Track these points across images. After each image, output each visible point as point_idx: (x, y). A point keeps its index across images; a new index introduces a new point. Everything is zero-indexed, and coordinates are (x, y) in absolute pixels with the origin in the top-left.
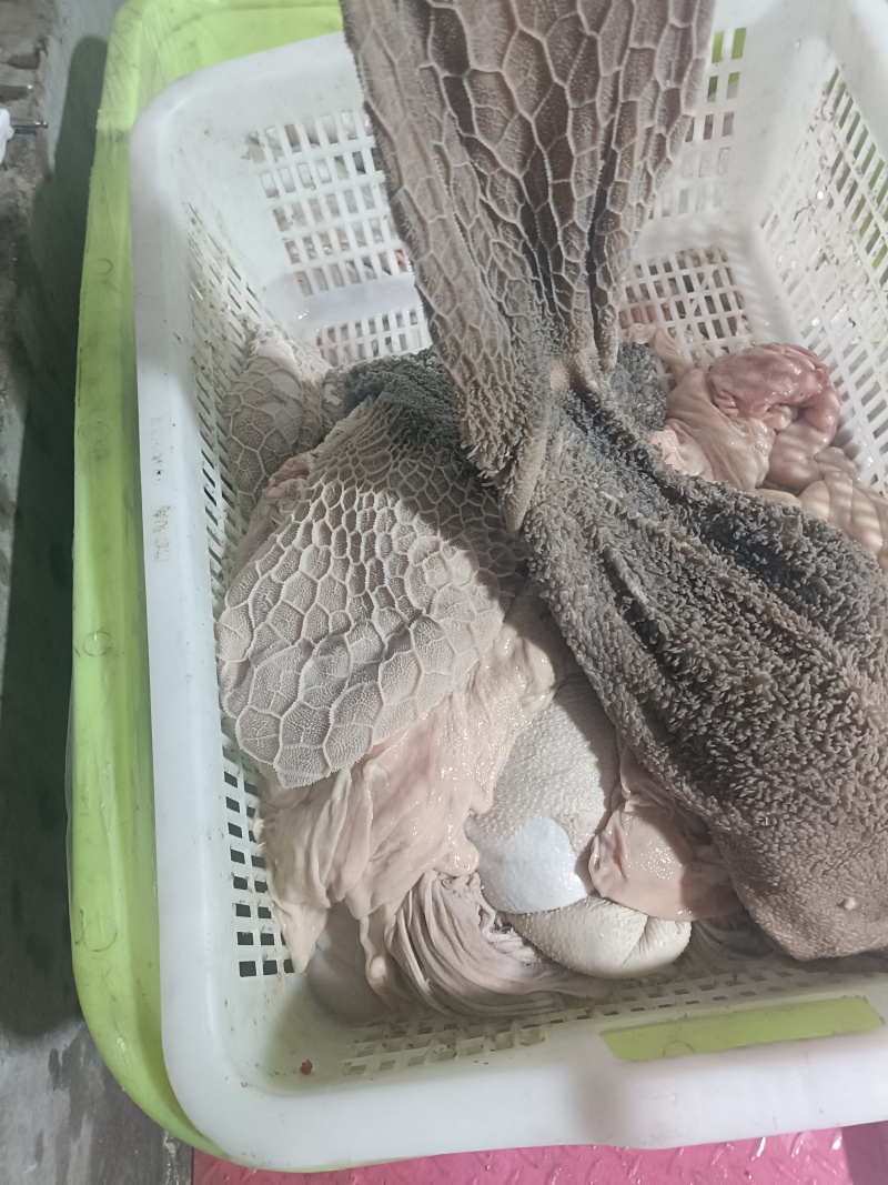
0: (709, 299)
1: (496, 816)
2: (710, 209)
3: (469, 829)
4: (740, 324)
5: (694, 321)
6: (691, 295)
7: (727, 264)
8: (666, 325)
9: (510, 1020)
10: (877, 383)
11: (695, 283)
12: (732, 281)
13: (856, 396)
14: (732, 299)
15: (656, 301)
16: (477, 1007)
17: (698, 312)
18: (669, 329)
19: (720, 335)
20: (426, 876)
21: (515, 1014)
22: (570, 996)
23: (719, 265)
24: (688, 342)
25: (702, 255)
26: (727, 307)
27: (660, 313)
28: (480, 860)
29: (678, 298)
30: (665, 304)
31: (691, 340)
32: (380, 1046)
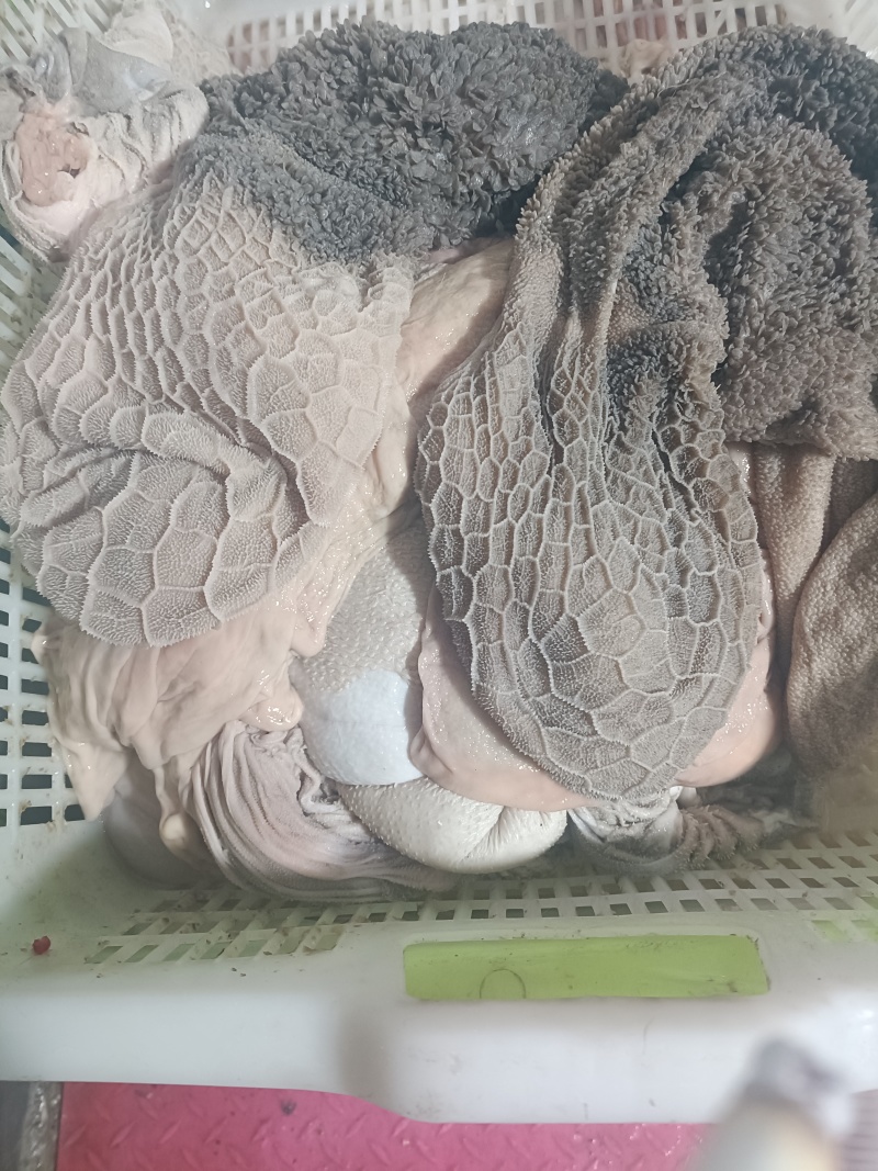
1: (327, 661)
3: (293, 674)
9: (324, 907)
16: (279, 889)
20: (228, 728)
21: (329, 901)
22: (401, 886)
27: (672, 27)
28: (304, 715)
29: (699, 9)
30: (681, 15)
32: (160, 922)
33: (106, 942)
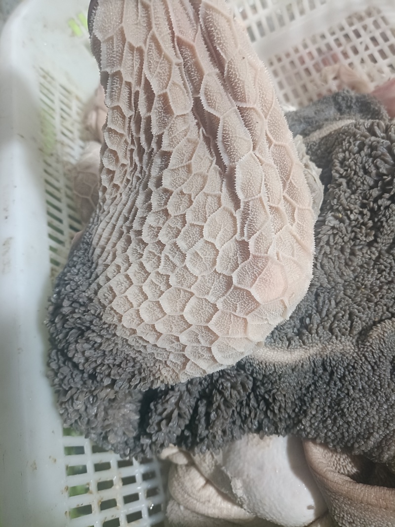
0: (373, 39)
5: (365, 55)
6: (360, 40)
7: (382, 15)
8: (346, 62)
11: (362, 32)
12: (387, 23)
14: (389, 34)
15: (338, 50)
17: (367, 48)
18: (349, 64)
19: (385, 58)
23: (376, 17)
24: (364, 69)
25: (363, 14)
26: (386, 39)
31: (365, 67)
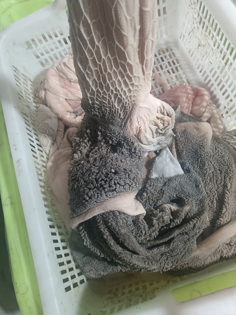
0: (169, 62)
2: (165, 36)
4: (179, 69)
5: (166, 70)
6: (164, 62)
7: (172, 51)
8: (158, 72)
10: (221, 80)
11: (164, 59)
12: (174, 56)
13: (216, 84)
14: (175, 61)
17: (166, 67)
18: (159, 74)
19: (174, 73)
23: (170, 52)
24: (165, 76)
25: (165, 50)
26: (174, 64)
27: (155, 69)
29: (160, 64)
30: (157, 67)
31: (166, 76)
32: (110, 302)
33: (102, 311)
